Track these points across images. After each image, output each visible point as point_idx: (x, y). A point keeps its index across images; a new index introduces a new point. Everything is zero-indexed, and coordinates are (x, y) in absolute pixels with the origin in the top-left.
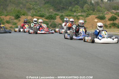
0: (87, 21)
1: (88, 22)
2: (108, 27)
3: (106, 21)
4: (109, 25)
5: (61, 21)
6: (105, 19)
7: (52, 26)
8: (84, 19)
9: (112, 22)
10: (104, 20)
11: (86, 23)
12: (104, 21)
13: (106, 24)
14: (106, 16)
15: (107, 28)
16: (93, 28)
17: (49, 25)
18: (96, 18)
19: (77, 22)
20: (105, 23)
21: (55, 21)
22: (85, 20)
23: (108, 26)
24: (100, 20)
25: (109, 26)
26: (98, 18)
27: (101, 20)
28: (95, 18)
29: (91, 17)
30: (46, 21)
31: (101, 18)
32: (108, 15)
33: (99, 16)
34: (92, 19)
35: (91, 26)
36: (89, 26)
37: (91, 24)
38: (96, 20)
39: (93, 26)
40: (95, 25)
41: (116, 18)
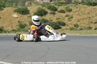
1: (4, 19)
3: (30, 16)
6: (28, 13)
12: (28, 16)
14: (29, 8)
24: (21, 15)
26: (18, 12)
28: (12, 12)
29: (7, 11)
32: (32, 7)
33: (20, 9)
34: (9, 14)
35: (9, 25)
36: (6, 25)
37: (9, 22)
38: (15, 15)
39: (11, 24)
40: (15, 22)
41: (46, 12)
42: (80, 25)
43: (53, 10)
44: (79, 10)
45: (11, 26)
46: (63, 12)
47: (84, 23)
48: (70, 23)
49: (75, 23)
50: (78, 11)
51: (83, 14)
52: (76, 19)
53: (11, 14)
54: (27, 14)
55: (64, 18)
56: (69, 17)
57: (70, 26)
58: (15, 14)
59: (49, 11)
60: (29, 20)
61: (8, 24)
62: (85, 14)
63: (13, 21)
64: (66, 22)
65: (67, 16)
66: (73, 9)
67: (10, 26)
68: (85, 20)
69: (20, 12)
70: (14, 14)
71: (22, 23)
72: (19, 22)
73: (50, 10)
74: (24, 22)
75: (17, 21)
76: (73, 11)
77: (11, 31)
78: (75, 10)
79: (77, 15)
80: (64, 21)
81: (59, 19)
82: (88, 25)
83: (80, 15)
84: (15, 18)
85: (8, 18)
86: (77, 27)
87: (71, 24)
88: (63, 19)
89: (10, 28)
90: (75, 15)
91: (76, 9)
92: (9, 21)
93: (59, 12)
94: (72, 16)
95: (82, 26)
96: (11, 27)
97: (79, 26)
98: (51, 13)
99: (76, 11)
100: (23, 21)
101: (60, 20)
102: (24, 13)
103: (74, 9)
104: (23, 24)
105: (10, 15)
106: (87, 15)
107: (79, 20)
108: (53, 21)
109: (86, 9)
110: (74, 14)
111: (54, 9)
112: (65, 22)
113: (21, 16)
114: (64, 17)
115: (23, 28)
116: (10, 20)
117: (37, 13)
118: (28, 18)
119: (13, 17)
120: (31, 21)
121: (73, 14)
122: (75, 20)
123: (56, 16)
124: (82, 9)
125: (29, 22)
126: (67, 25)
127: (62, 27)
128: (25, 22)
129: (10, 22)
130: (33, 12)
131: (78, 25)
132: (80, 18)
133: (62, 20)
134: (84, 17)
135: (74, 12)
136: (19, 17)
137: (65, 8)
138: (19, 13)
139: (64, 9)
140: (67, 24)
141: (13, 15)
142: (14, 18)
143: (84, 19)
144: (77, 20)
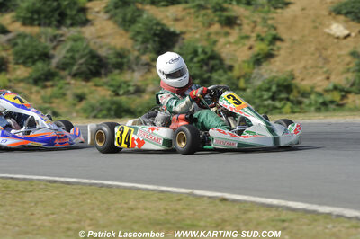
0: (282, 32)
1: (294, 42)
5: (122, 32)
7: (75, 68)
8: (264, 21)
11: (278, 44)
16: (328, 78)
17: (54, 62)
18: (336, 12)
19: (222, 40)
21: (88, 31)
26: (347, 14)
28: (326, 13)
29: (303, 9)
30: (32, 37)
34: (314, 21)
35: (317, 67)
36: (305, 68)
37: (313, 54)
38: (338, 28)
39: (325, 63)
40: (339, 56)
45: (325, 69)
53: (321, 24)
58: (338, 22)
61: (310, 62)
63: (329, 52)
67: (320, 71)
69: (356, 14)
70: (332, 22)
72: (354, 54)
75: (348, 50)
77: (327, 91)
84: (338, 38)
85: (312, 39)
89: (319, 78)
92: (313, 49)
96: (324, 77)
105: (316, 28)
116: (317, 49)
119: (329, 35)
129: (320, 56)
136: (353, 34)
138: (353, 20)
141: (329, 26)
142: (336, 40)
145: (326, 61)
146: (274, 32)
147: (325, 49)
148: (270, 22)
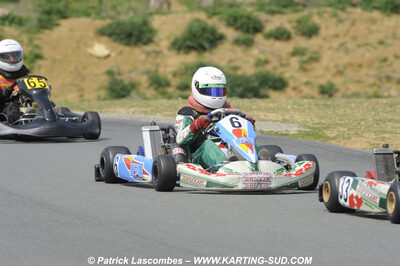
0: (46, 51)
1: (55, 61)
2: (170, 90)
3: (158, 53)
4: (175, 75)
8: (31, 40)
9: (192, 58)
10: (149, 48)
11: (40, 62)
12: (148, 54)
13: (161, 70)
14: (156, 22)
15: (165, 95)
16: (82, 96)
18: (101, 33)
20: (153, 68)
22: (37, 47)
23: (168, 84)
24: (120, 47)
25: (175, 82)
26: (110, 35)
27: (127, 49)
28: (91, 34)
29: (71, 30)
31: (130, 35)
32: (170, 17)
33: (119, 24)
34: (78, 42)
35: (72, 85)
36: (62, 86)
37: (71, 72)
38: (100, 49)
39: (81, 81)
40: (96, 75)
41: (217, 36)
42: (343, 89)
43: (247, 31)
44: (348, 31)
45: (79, 87)
46: (285, 36)
47: (359, 82)
48: (304, 80)
49: (323, 81)
50: (345, 35)
51: (359, 46)
52: (332, 65)
53: (84, 44)
54: (146, 44)
55: (284, 62)
56: (305, 58)
57: (306, 90)
58: (100, 42)
59: (230, 33)
60: (149, 67)
61: (67, 80)
62: (367, 44)
63: (88, 71)
64: (292, 77)
65: (296, 53)
66: (323, 26)
67: (75, 89)
68: (364, 71)
69: (119, 35)
70: (96, 42)
71: (120, 78)
72: (110, 73)
73: (237, 29)
74: (130, 72)
75: (105, 69)
76: (323, 32)
78: (333, 30)
79: (338, 50)
80: (282, 73)
81: (267, 62)
82: (375, 89)
83: (347, 51)
84: (99, 58)
86: (331, 96)
87: (307, 83)
88: (282, 65)
89: (73, 95)
90: (330, 48)
91: (337, 26)
92: (72, 68)
93: (269, 36)
94: (317, 53)
95: (349, 93)
96: (78, 94)
97: (337, 91)
98: (237, 42)
99: (337, 36)
100: (125, 68)
101: (269, 68)
102: (133, 39)
103: (327, 27)
104: (126, 82)
105: (78, 47)
106: (376, 48)
107: (341, 68)
108: (239, 73)
109: (374, 28)
110: (327, 45)
111: (251, 25)
112: (287, 75)
113: (121, 53)
114: (284, 56)
115: (123, 96)
116: (76, 68)
117: (185, 41)
118: (147, 57)
119: (91, 55)
120: (157, 71)
121: (321, 47)
122: (327, 69)
123: (255, 52)
124: (361, 28)
125: (148, 73)
126: (294, 89)
127: (273, 94)
128: (133, 75)
129: (79, 74)
130: (168, 38)
131: (337, 86)
132: (347, 59)
133: (275, 68)
134: (363, 56)
135: (324, 39)
136: (113, 55)
137: (295, 24)
138: (115, 41)
139: (288, 27)
140: (292, 84)
141: (91, 46)
142: (96, 60)
143: (360, 66)
144: (334, 70)
145: (83, 79)
146: (37, 51)
147: (85, 68)
148: (36, 42)
